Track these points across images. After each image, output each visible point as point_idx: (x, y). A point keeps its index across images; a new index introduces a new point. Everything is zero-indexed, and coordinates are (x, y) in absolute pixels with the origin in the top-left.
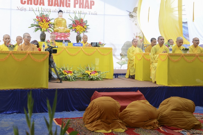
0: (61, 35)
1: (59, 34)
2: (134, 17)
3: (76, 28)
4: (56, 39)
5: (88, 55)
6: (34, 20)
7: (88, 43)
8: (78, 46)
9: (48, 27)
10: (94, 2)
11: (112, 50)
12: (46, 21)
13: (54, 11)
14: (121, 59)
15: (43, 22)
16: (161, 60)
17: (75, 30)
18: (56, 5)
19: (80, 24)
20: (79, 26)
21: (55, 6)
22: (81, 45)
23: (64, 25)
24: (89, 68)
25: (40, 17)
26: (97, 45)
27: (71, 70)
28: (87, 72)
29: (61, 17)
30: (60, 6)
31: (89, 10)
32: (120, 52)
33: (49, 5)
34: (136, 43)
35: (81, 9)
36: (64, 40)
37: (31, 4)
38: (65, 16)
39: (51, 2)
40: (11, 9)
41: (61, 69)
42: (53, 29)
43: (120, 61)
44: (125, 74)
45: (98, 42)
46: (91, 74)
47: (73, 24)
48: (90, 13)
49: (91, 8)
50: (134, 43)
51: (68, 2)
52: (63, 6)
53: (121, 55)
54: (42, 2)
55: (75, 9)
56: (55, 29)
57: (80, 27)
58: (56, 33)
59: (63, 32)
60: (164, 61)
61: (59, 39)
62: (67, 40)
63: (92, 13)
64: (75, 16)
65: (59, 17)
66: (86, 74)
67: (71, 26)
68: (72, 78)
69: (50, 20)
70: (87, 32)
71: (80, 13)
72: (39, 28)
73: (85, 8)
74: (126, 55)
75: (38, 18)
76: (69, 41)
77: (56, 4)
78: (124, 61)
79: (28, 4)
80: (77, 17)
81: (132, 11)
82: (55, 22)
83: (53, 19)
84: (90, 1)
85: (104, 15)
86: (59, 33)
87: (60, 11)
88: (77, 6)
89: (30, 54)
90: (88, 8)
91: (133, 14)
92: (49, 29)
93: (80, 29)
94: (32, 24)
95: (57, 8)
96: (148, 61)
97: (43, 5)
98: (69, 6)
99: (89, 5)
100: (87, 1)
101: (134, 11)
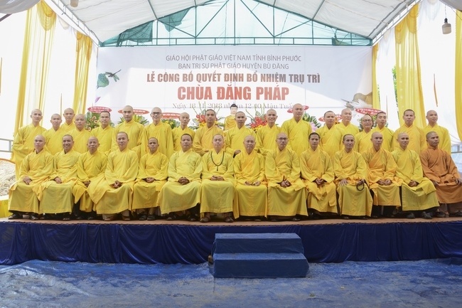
2: (355, 109)
6: (193, 120)
10: (287, 89)
13: (226, 106)
18: (229, 98)
21: (227, 98)
25: (202, 116)
29: (234, 113)
30: (236, 98)
31: (281, 102)
33: (219, 98)
35: (268, 101)
37: (193, 98)
40: (165, 108)
47: (253, 123)
48: (283, 106)
49: (284, 99)
51: (247, 92)
52: (240, 98)
54: (208, 94)
55: (258, 102)
63: (286, 107)
64: (257, 112)
65: (232, 114)
73: (275, 99)
75: (199, 118)
77: (230, 96)
80: (259, 114)
81: (350, 99)
82: (226, 122)
83: (222, 118)
87: (234, 105)
88: (262, 96)
90: (279, 99)
91: (354, 104)
95: (231, 102)
97: (211, 98)
98: (249, 98)
99: (281, 94)
100: (277, 89)
101: (355, 99)
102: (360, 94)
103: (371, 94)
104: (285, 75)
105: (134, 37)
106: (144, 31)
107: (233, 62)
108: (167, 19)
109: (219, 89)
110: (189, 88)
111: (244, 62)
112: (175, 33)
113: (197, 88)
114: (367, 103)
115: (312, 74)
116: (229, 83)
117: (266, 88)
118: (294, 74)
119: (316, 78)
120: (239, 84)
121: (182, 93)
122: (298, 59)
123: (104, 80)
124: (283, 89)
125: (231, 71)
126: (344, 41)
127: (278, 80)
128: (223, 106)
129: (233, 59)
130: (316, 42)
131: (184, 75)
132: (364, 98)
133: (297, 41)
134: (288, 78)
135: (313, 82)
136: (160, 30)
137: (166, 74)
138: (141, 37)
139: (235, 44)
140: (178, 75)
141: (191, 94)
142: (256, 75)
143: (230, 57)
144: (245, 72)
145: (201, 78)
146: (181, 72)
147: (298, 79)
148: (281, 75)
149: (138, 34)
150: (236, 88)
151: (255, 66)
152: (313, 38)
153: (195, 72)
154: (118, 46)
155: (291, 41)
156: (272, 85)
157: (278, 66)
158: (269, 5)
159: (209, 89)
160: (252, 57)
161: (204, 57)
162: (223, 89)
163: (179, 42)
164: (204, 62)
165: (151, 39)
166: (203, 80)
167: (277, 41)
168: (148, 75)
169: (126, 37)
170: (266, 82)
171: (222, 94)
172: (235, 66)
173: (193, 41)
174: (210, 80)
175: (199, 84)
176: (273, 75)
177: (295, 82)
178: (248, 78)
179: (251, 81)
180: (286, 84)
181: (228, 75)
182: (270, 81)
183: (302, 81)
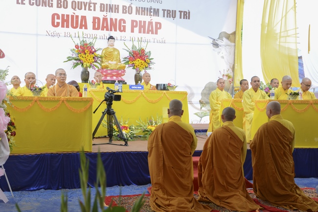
0: (111, 73)
1: (109, 72)
2: (220, 47)
3: (134, 62)
4: (105, 80)
5: (152, 102)
6: (71, 50)
7: (151, 85)
8: (137, 89)
9: (93, 61)
10: (160, 24)
11: (187, 95)
12: (89, 52)
13: (101, 38)
14: (201, 108)
15: (85, 54)
16: (259, 109)
17: (133, 66)
18: (105, 29)
19: (141, 57)
20: (139, 59)
21: (103, 29)
22: (141, 88)
23: (117, 58)
24: (154, 122)
25: (81, 46)
26: (165, 88)
27: (126, 125)
28: (150, 127)
29: (112, 46)
30: (111, 30)
31: (154, 36)
32: (199, 98)
33: (94, 28)
34: (222, 84)
35: (142, 35)
36: (117, 81)
37: (67, 27)
38: (118, 45)
39: (96, 24)
40: (37, 35)
42: (101, 65)
43: (199, 111)
44: (206, 131)
45: (166, 83)
47: (130, 56)
48: (156, 41)
49: (156, 33)
50: (220, 85)
51: (122, 24)
52: (115, 30)
53: (201, 102)
54: (83, 24)
55: (132, 35)
56: (103, 65)
57: (140, 61)
58: (105, 70)
59: (115, 68)
60: (262, 111)
61: (108, 78)
62: (121, 81)
63: (158, 41)
64: (133, 45)
65: (109, 47)
66: (148, 131)
67: (127, 60)
68: (128, 136)
69: (95, 51)
70: (150, 68)
71: (140, 40)
72: (79, 62)
73: (148, 33)
74: (207, 103)
75: (78, 48)
76: (123, 82)
77: (105, 27)
78: (205, 111)
79: (63, 26)
80: (136, 47)
81: (216, 37)
82: (103, 54)
83: (99, 49)
84: (156, 23)
85: (176, 43)
86: (110, 70)
87: (111, 38)
88: (136, 30)
89: (65, 102)
90: (152, 33)
91: (219, 42)
92: (95, 63)
93: (140, 65)
94: (69, 57)
95: (107, 34)
96: (240, 111)
97: (86, 28)
98: (124, 31)
99: (154, 29)
100: (150, 23)
101: (220, 38)
102: (226, 33)
103: (234, 33)
104: (158, 10)
109: (94, 18)
110: (63, 15)
113: (72, 16)
114: (231, 41)
115: (183, 10)
116: (104, 13)
117: (140, 22)
118: (167, 9)
119: (186, 15)
120: (114, 16)
121: (56, 21)
124: (157, 23)
125: (107, 1)
127: (152, 14)
128: (98, 37)
132: (228, 37)
134: (161, 13)
135: (184, 18)
141: (66, 21)
142: (132, 8)
144: (120, 3)
145: (77, 5)
147: (171, 14)
148: (154, 9)
150: (111, 19)
162: (99, 19)
166: (78, 9)
170: (141, 15)
171: (98, 24)
174: (85, 9)
175: (74, 12)
176: (147, 8)
177: (167, 17)
178: (123, 9)
179: (126, 13)
180: (159, 19)
181: (104, 5)
182: (144, 15)
183: (174, 17)
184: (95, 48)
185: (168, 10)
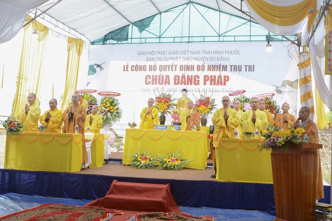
2: (283, 93)
3: (199, 108)
8: (162, 129)
9: (167, 108)
10: (228, 77)
12: (165, 102)
19: (205, 104)
20: (203, 106)
21: (181, 84)
22: (165, 128)
25: (160, 98)
29: (185, 96)
30: (188, 84)
31: (223, 87)
33: (175, 84)
35: (213, 86)
37: (156, 84)
40: (135, 91)
41: (136, 155)
46: (169, 162)
48: (224, 91)
49: (225, 84)
51: (197, 79)
52: (191, 84)
54: (167, 81)
55: (205, 87)
64: (201, 95)
65: (183, 97)
70: (211, 113)
73: (218, 84)
75: (157, 99)
77: (183, 83)
79: (153, 84)
80: (204, 96)
81: (279, 85)
82: (178, 103)
83: (175, 99)
87: (185, 90)
88: (208, 83)
90: (221, 85)
91: (282, 89)
93: (203, 111)
97: (169, 84)
98: (198, 84)
99: (223, 81)
100: (220, 77)
101: (283, 85)
102: (289, 81)
103: (297, 81)
104: (226, 66)
105: (115, 37)
106: (123, 32)
107: (186, 56)
108: (139, 24)
109: (175, 76)
110: (153, 76)
111: (195, 56)
112: (145, 34)
113: (160, 76)
114: (294, 88)
115: (248, 65)
116: (183, 72)
117: (211, 76)
119: (251, 68)
120: (190, 73)
121: (148, 80)
122: (237, 53)
123: (92, 70)
124: (225, 77)
125: (185, 63)
126: (276, 37)
127: (221, 69)
128: (178, 90)
129: (186, 53)
130: (253, 38)
131: (150, 66)
132: (291, 84)
133: (237, 39)
134: (229, 68)
135: (249, 71)
136: (134, 31)
137: (137, 65)
138: (120, 37)
139: (189, 42)
140: (146, 66)
141: (155, 80)
142: (204, 66)
143: (184, 52)
144: (195, 63)
145: (163, 68)
146: (148, 64)
147: (237, 68)
148: (223, 66)
149: (118, 35)
150: (188, 76)
151: (203, 59)
152: (250, 36)
153: (158, 63)
154: (103, 44)
155: (232, 39)
156: (216, 73)
157: (222, 59)
158: (216, 10)
159: (168, 77)
160: (202, 52)
161: (165, 52)
162: (179, 77)
163: (148, 40)
164: (165, 56)
165: (127, 39)
166: (164, 70)
167: (221, 39)
168: (124, 66)
169: (109, 37)
170: (211, 71)
171: (177, 81)
172: (188, 59)
173: (157, 40)
174: (169, 70)
175: (161, 73)
176: (217, 66)
177: (234, 71)
178: (198, 68)
179: (200, 70)
180: (227, 73)
181: (183, 66)
182: (215, 71)
183: (240, 70)
184: (171, 99)
185: (234, 66)
